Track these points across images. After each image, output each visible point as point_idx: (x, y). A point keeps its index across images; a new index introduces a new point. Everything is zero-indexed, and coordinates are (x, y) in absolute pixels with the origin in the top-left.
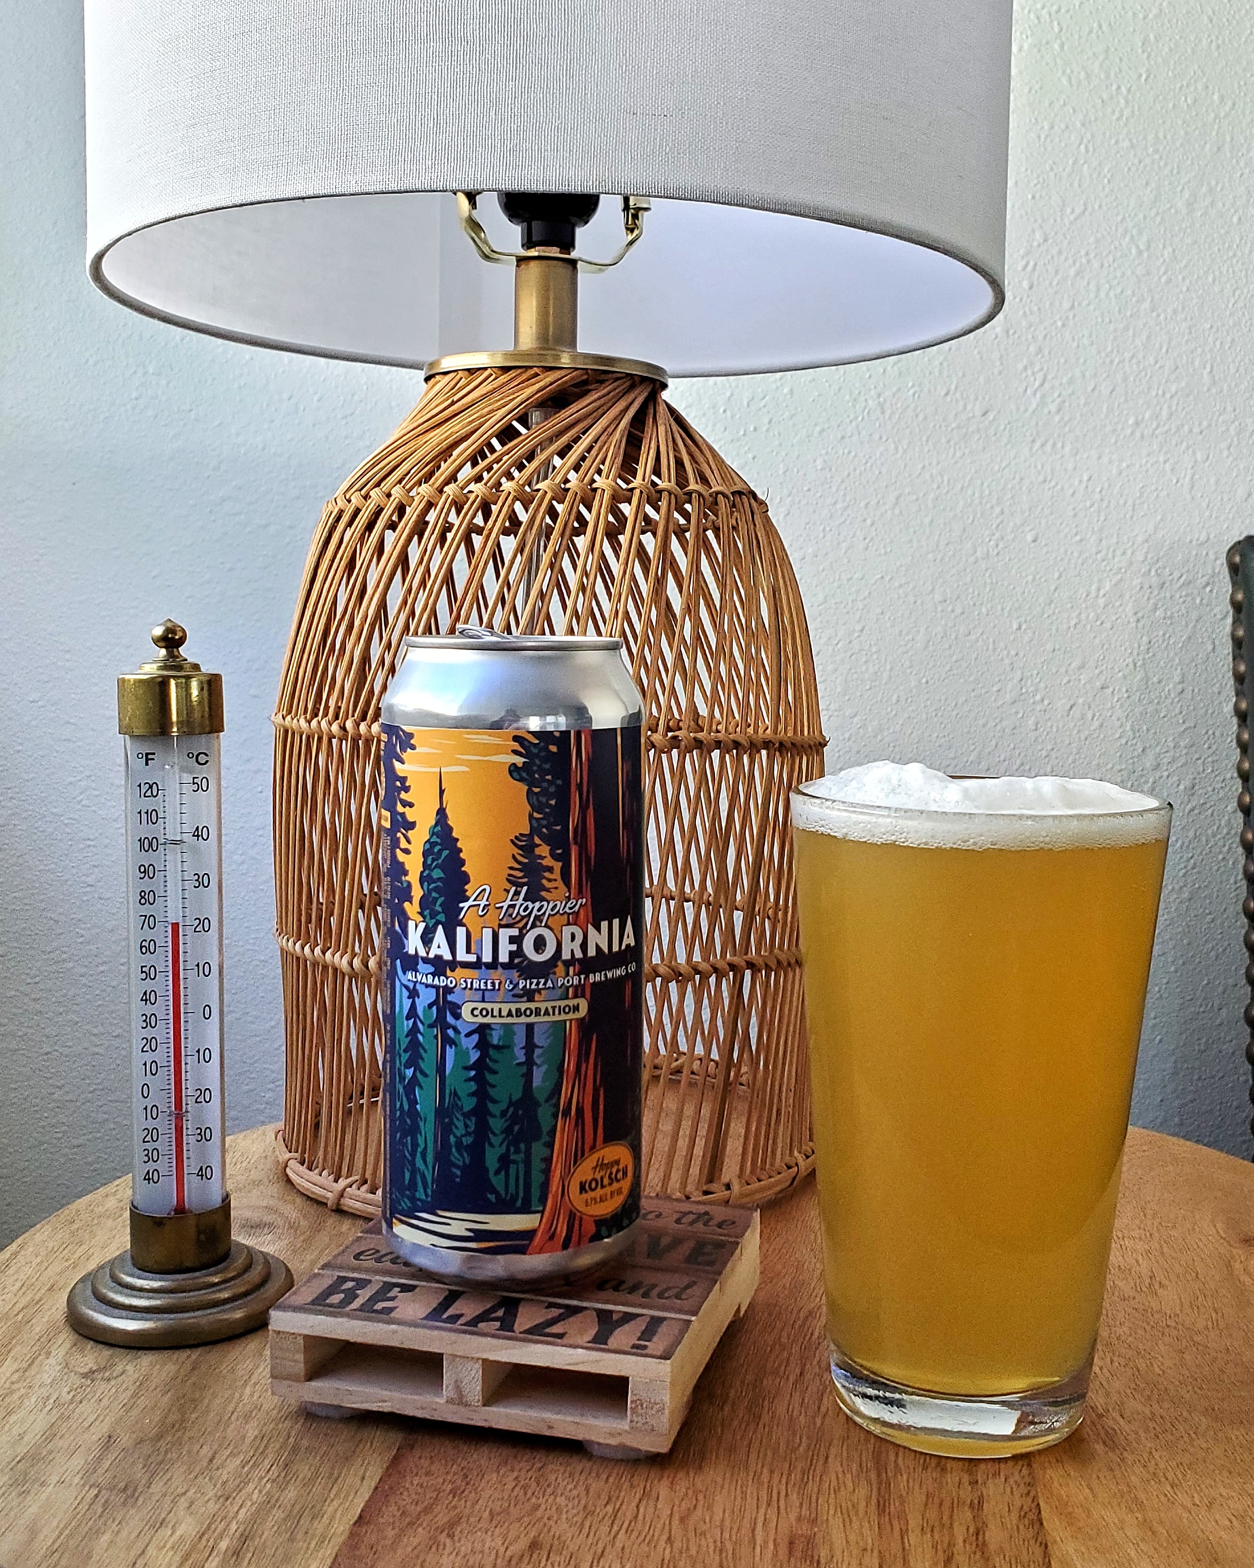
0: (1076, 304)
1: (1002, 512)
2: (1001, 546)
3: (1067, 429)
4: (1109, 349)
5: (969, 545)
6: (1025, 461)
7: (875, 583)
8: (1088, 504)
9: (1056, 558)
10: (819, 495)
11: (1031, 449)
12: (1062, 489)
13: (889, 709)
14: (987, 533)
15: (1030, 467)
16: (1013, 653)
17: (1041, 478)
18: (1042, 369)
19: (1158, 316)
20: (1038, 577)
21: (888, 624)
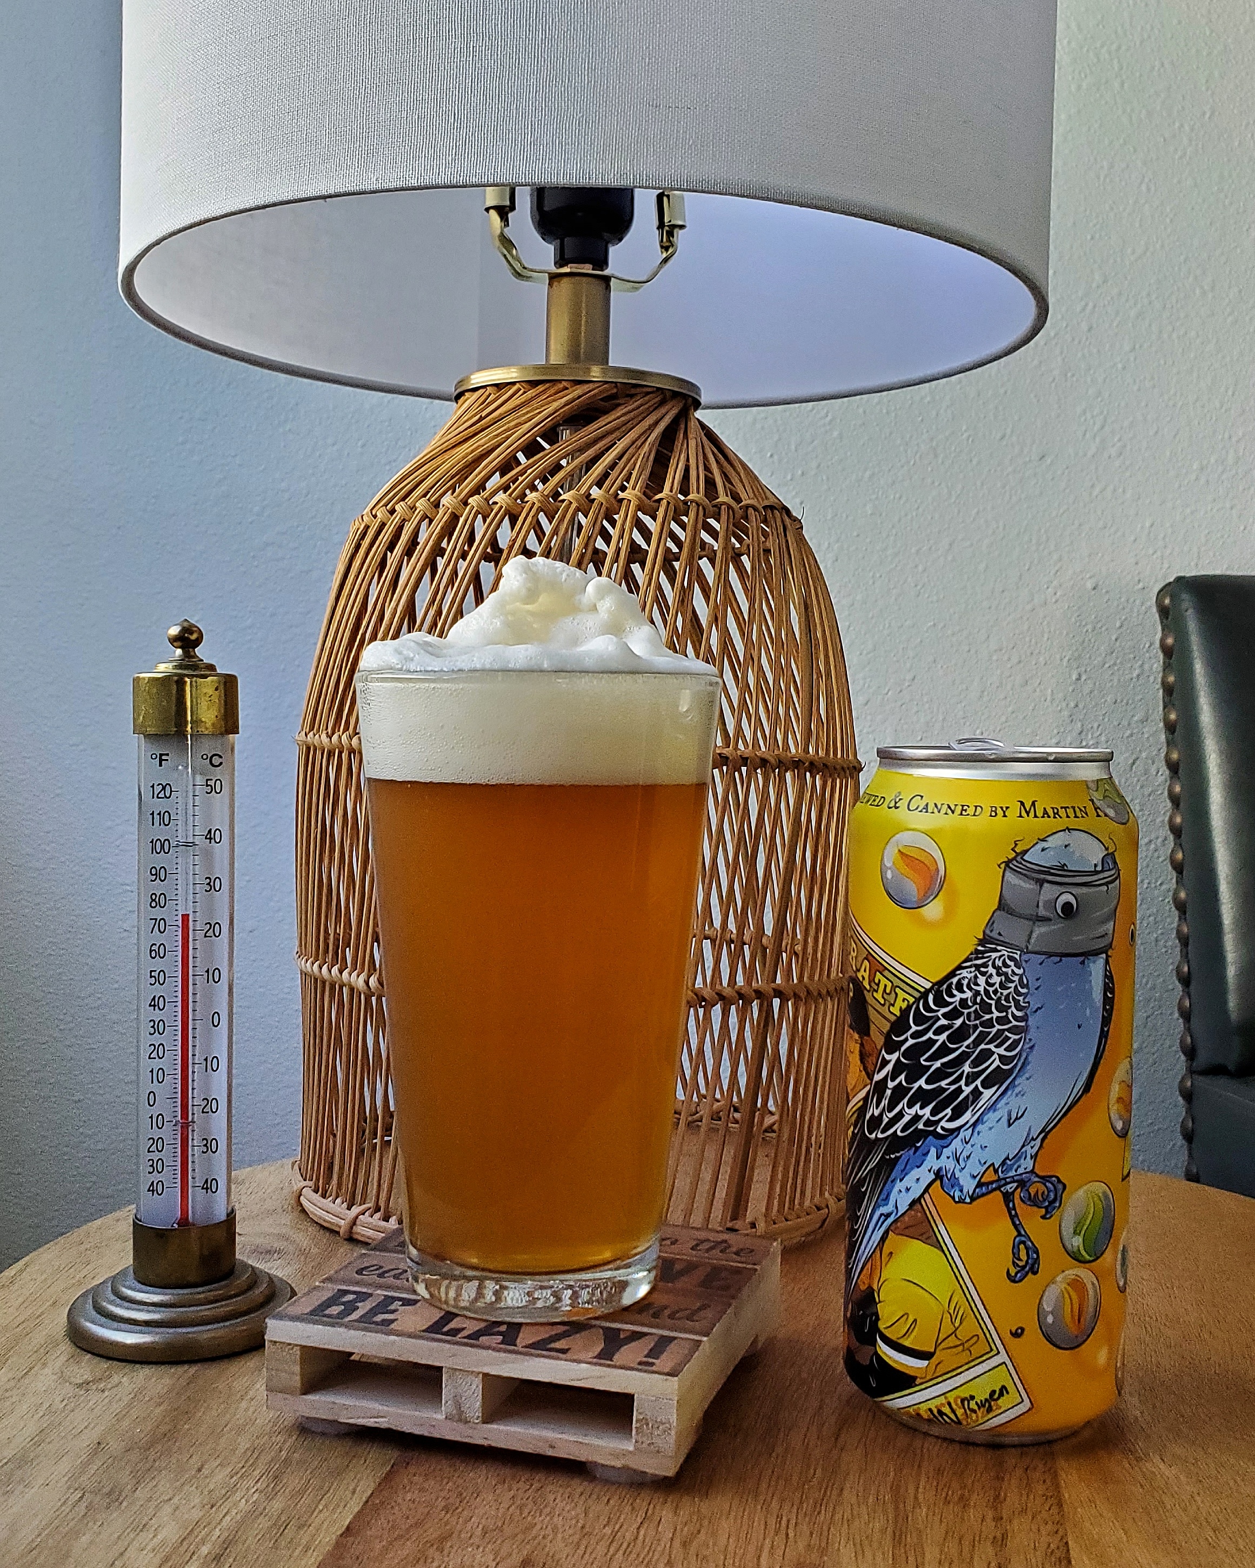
0: (1137, 347)
1: (1060, 559)
2: (1058, 594)
3: (1128, 474)
4: (1172, 392)
5: (1027, 591)
6: (1085, 506)
7: (927, 632)
8: (1151, 552)
9: (1118, 605)
10: (868, 540)
11: (1091, 494)
12: (1124, 535)
14: (1046, 580)
15: (1089, 512)
16: (1072, 704)
17: (1101, 524)
18: (1102, 412)
19: (1224, 357)
20: (1099, 625)
21: (941, 673)
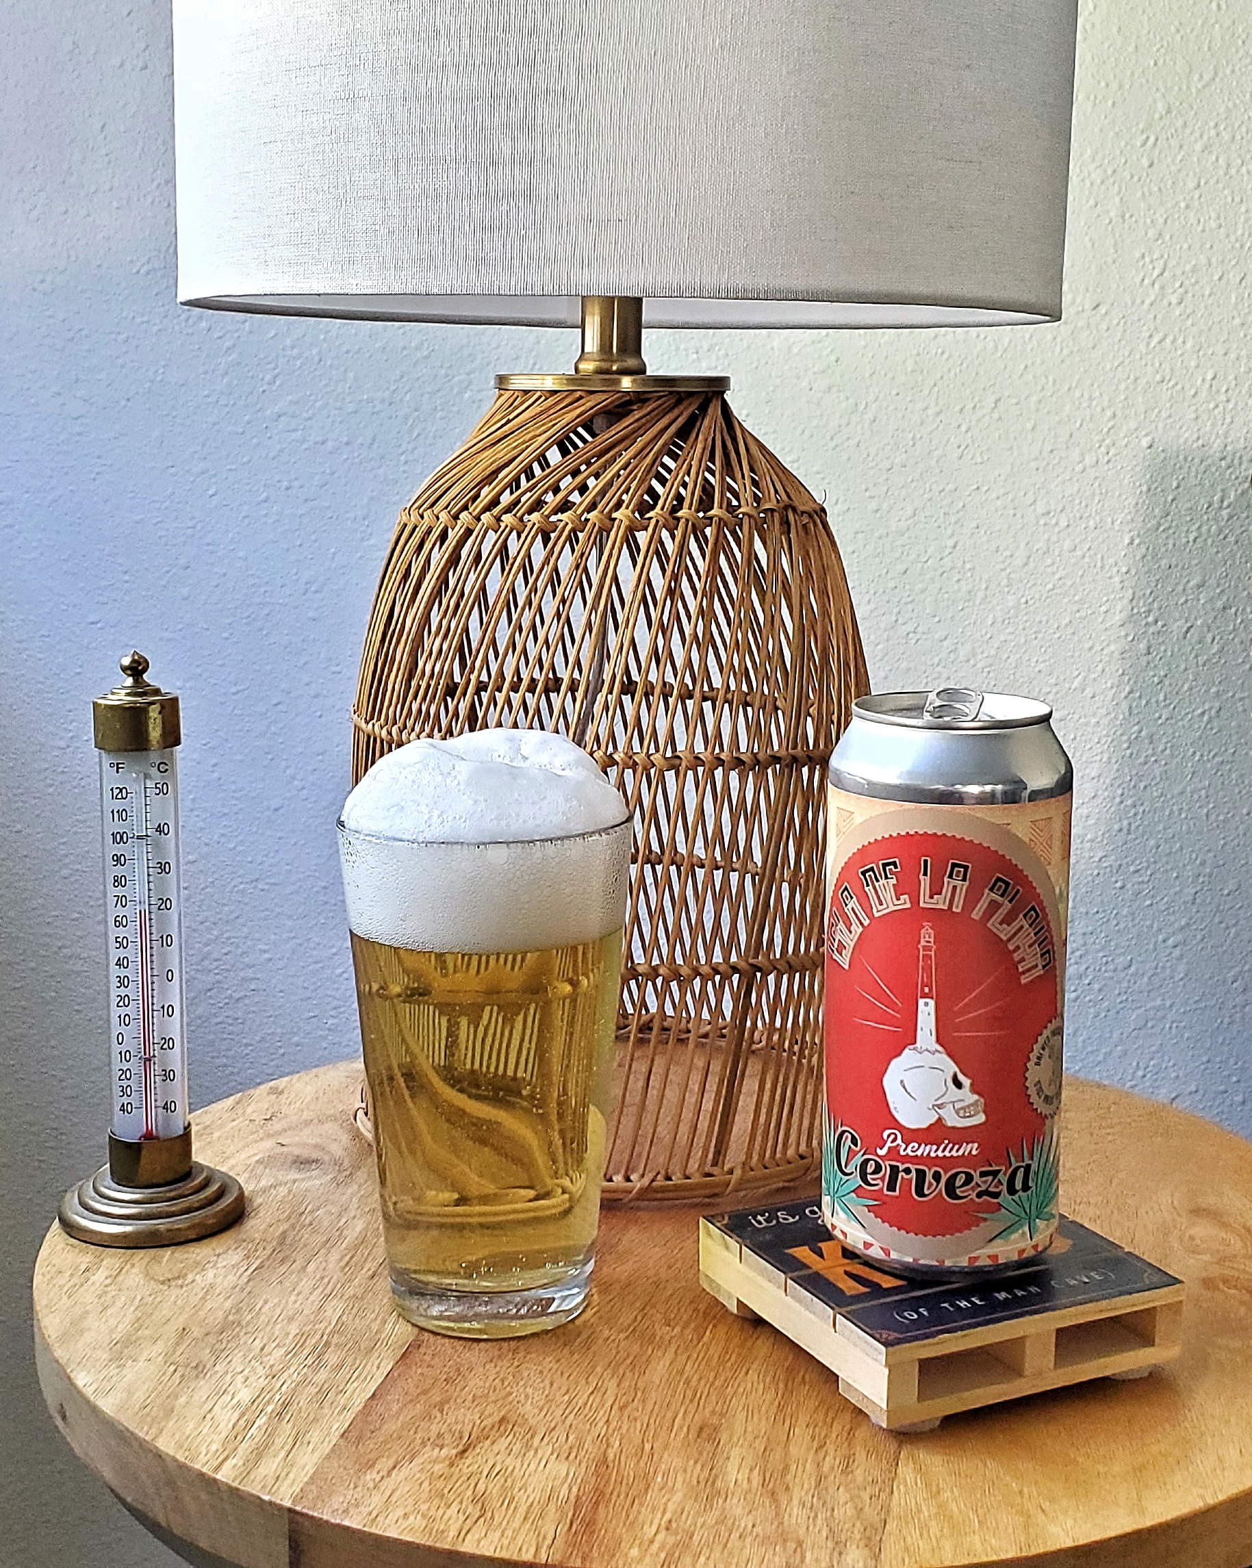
1: (1115, 415)
2: (1110, 454)
3: (1189, 322)
5: (1077, 451)
6: (1141, 360)
7: (970, 495)
8: (1212, 405)
9: (1175, 464)
11: (1148, 344)
12: (1184, 389)
13: (983, 633)
14: (1099, 437)
15: (1146, 365)
